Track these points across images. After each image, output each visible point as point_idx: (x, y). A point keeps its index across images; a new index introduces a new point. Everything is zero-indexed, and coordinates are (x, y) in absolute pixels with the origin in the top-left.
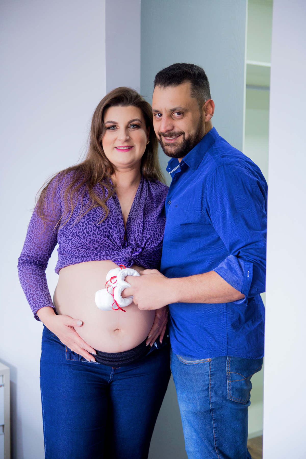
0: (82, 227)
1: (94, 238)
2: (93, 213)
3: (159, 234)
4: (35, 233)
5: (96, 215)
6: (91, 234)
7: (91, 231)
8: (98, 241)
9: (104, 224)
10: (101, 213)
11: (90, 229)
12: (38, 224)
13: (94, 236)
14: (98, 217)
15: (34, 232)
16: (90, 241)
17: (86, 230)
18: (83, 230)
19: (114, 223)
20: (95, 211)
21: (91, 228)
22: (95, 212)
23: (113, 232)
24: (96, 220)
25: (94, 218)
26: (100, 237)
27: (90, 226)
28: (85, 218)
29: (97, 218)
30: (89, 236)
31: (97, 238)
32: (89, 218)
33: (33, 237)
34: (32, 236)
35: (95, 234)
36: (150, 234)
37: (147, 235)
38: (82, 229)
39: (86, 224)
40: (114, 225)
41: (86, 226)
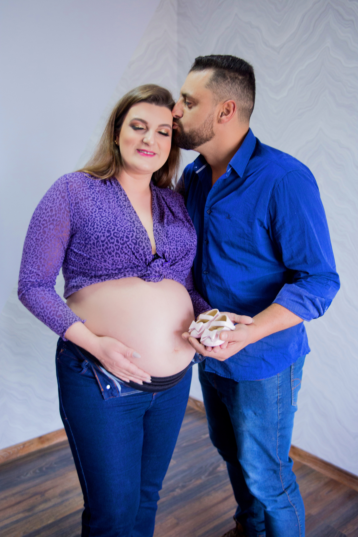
0: (102, 247)
1: (118, 258)
2: (113, 227)
3: (189, 245)
4: (42, 247)
5: (117, 230)
6: (114, 254)
7: (113, 251)
8: (122, 261)
9: (128, 240)
10: (123, 227)
11: (112, 249)
12: (46, 236)
13: (117, 255)
14: (120, 231)
15: (41, 245)
16: (112, 263)
17: (107, 250)
18: (104, 251)
19: (140, 238)
20: (115, 224)
21: (113, 247)
22: (115, 226)
23: (139, 248)
24: (118, 236)
25: (115, 234)
26: (124, 256)
27: (111, 245)
28: (105, 236)
29: (119, 234)
30: (112, 257)
31: (121, 258)
32: (109, 234)
33: (40, 252)
34: (38, 251)
35: (118, 254)
36: (181, 245)
37: (177, 247)
38: (103, 249)
39: (107, 243)
40: (140, 239)
41: (107, 246)
